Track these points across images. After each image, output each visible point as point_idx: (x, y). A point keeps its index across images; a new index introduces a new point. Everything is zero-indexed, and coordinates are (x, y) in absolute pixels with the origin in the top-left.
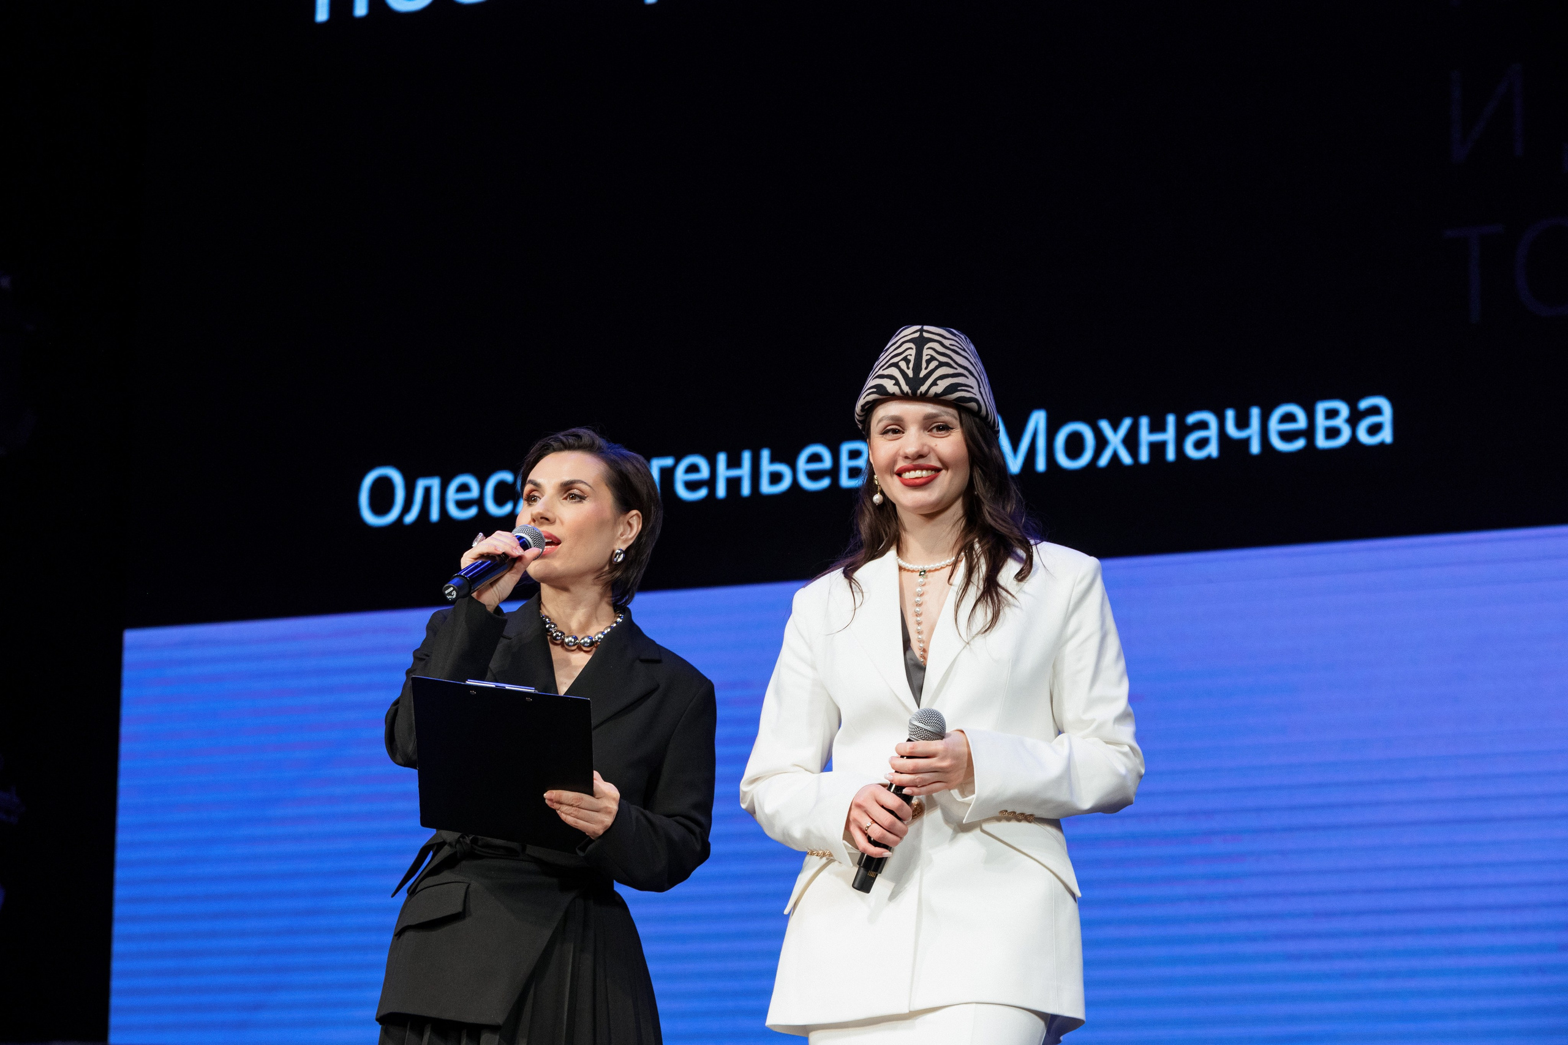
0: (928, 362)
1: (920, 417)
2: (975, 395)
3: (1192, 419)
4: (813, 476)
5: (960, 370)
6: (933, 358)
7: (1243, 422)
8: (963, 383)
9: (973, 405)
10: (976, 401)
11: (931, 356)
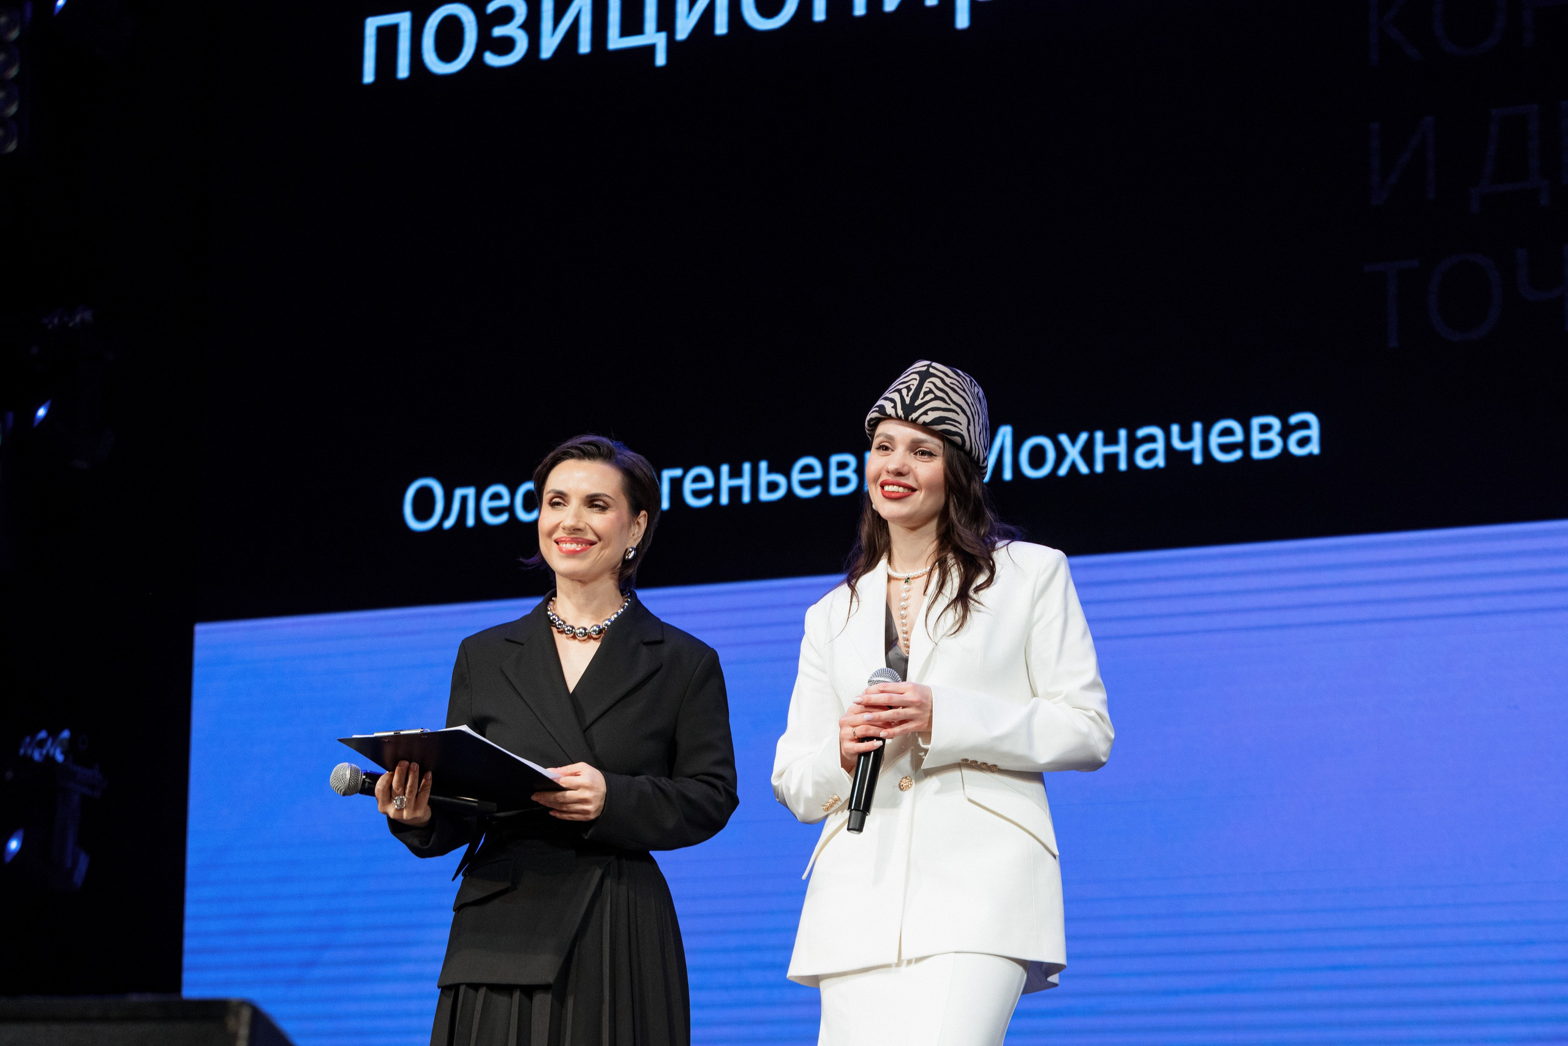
0: (926, 394)
1: (908, 440)
2: (962, 431)
3: (1141, 433)
4: (806, 485)
5: (953, 407)
6: (931, 391)
7: (1186, 436)
8: (952, 418)
9: (958, 439)
10: (962, 436)
11: (930, 389)
